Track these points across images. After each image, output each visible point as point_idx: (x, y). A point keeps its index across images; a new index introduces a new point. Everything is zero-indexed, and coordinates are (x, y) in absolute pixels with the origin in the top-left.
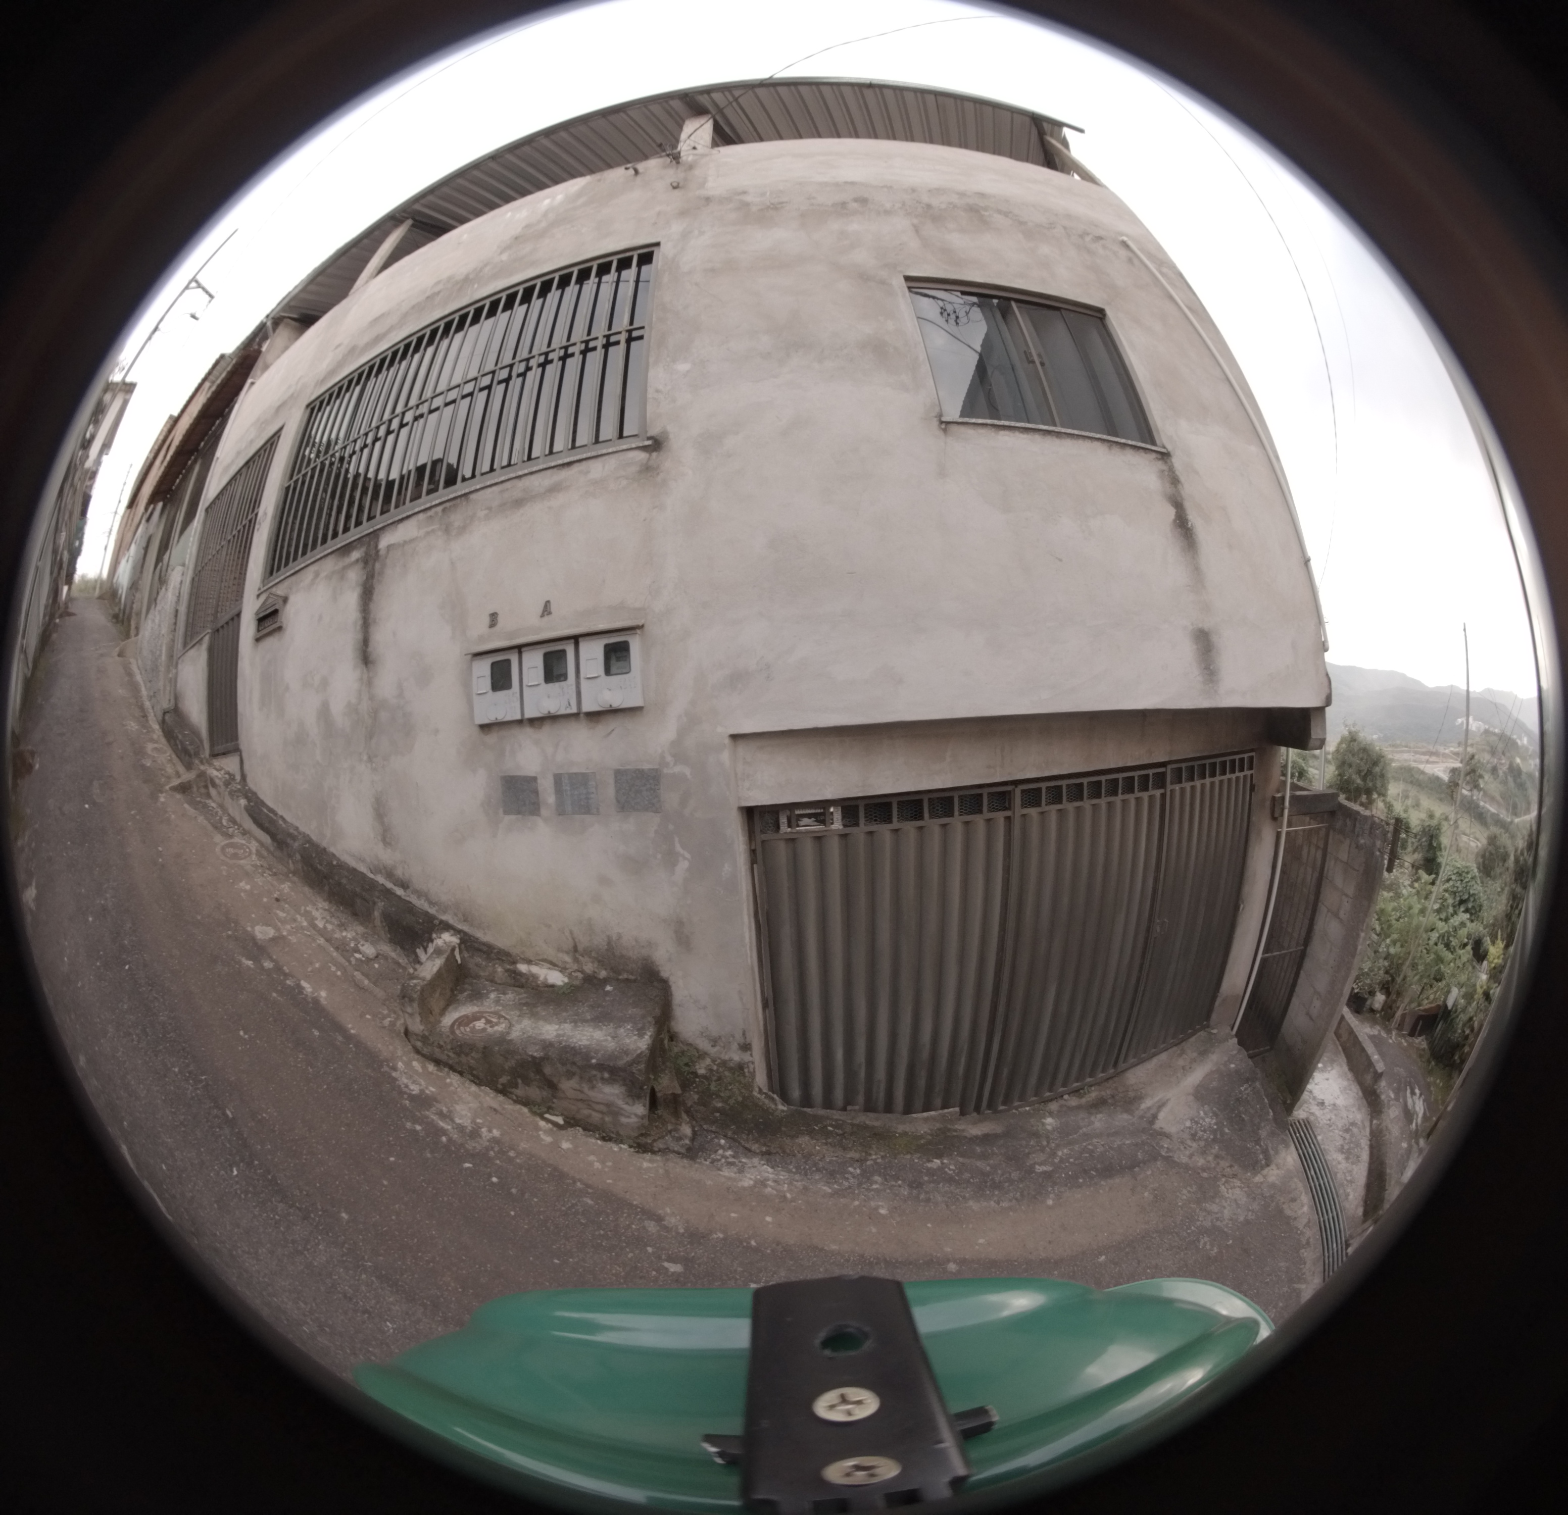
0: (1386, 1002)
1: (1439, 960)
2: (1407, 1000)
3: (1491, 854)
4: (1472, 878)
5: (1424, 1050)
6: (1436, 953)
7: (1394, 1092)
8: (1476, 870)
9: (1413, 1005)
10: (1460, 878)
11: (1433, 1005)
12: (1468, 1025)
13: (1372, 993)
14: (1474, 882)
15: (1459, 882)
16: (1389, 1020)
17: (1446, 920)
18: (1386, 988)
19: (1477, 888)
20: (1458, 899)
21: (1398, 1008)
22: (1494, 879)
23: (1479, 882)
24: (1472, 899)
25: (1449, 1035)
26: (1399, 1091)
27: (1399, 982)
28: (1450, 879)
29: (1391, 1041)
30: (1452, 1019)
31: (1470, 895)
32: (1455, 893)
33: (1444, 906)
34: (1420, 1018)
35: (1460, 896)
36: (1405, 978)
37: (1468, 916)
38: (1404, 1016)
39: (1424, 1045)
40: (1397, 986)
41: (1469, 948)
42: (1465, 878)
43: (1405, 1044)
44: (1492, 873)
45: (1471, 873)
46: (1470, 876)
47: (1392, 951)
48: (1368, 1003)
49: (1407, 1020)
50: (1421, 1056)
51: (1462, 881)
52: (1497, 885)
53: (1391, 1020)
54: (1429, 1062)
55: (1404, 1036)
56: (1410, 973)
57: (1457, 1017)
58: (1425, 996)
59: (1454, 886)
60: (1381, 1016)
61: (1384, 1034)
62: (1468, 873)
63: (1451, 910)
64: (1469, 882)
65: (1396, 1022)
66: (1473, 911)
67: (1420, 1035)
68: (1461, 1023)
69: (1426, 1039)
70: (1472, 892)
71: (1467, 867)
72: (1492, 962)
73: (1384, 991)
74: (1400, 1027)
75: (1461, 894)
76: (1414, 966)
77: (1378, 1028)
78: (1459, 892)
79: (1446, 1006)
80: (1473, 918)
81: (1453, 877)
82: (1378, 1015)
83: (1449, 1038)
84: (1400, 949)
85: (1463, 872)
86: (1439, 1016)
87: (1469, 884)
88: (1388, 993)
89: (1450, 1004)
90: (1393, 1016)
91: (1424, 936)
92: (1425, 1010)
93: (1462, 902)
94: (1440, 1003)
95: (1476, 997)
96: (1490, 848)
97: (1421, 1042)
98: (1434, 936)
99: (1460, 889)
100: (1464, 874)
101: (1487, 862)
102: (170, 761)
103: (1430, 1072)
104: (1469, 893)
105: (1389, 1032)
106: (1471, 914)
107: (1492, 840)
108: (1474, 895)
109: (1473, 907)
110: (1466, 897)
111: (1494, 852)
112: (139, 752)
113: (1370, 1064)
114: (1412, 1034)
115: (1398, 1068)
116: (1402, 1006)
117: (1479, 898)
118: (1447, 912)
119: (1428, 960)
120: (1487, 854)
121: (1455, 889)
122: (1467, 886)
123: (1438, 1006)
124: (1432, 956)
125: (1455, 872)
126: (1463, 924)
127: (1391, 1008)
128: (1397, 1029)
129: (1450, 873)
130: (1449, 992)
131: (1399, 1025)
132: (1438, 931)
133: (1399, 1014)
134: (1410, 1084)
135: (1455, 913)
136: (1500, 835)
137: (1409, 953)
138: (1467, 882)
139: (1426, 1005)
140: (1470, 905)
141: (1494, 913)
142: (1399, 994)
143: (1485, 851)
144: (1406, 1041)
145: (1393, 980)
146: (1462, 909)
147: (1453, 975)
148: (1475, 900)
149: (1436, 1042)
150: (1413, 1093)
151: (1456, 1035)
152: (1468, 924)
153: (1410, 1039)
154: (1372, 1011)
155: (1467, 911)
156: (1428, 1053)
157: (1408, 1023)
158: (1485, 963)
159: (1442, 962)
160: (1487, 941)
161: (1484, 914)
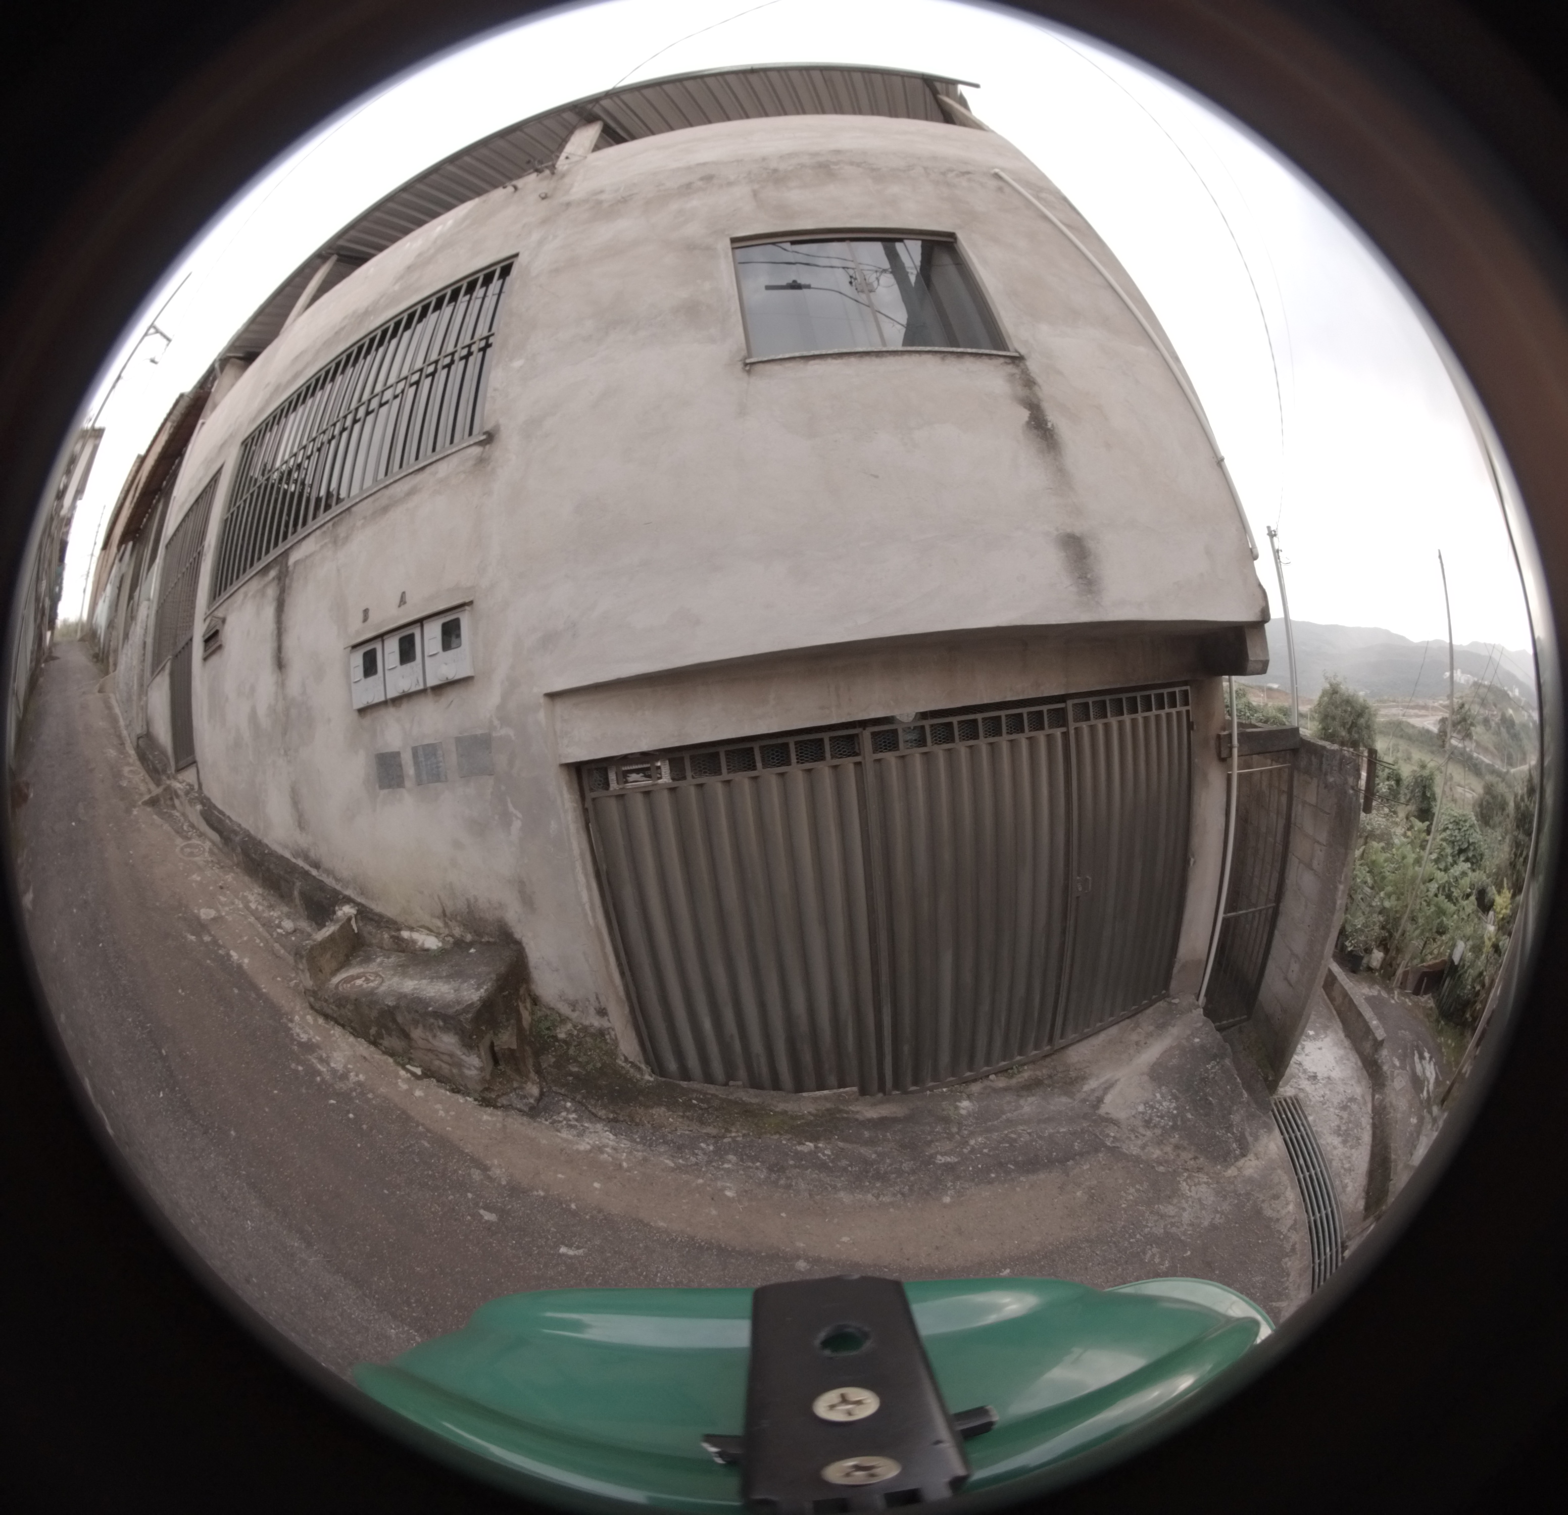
0: (1384, 960)
1: (1441, 912)
2: (1408, 957)
3: (1488, 803)
4: (1471, 826)
5: (1431, 1009)
6: (1437, 905)
7: (1399, 1059)
8: (1474, 818)
9: (1416, 962)
10: (1458, 827)
11: (1437, 961)
12: (1478, 980)
13: (1368, 951)
14: (1472, 831)
15: (1457, 831)
16: (1389, 979)
17: (1446, 870)
18: (1383, 943)
19: (1476, 836)
20: (1457, 848)
21: (1399, 965)
22: (1493, 827)
23: (1478, 830)
24: (1472, 848)
25: (1458, 992)
26: (1405, 1058)
27: (1397, 938)
28: (1447, 828)
29: (1393, 1002)
30: (1460, 976)
31: (1469, 844)
32: (1453, 842)
33: (1442, 855)
34: (1424, 974)
35: (1459, 846)
36: (1403, 934)
37: (1469, 865)
38: (1406, 974)
39: (1431, 1004)
40: (1396, 942)
41: (1473, 898)
42: (1463, 826)
43: (1410, 1004)
44: (1491, 823)
45: (1469, 821)
46: (1468, 824)
47: (1387, 904)
48: (1365, 961)
49: (1410, 977)
50: (1428, 1016)
51: (1460, 829)
52: (1498, 834)
53: (1392, 978)
54: (1438, 1021)
55: (1407, 995)
56: (1410, 927)
57: (1466, 972)
58: (1428, 951)
59: (1451, 835)
60: (1380, 974)
61: (1384, 994)
62: (1465, 821)
63: (1450, 859)
64: (1467, 830)
65: (1398, 981)
66: (1474, 861)
67: (1425, 993)
68: (1470, 980)
69: (1434, 997)
70: (1471, 841)
71: (1464, 815)
72: (1500, 913)
73: (1381, 948)
74: (1403, 986)
75: (1460, 843)
76: (1413, 919)
77: (1378, 987)
78: (1457, 841)
79: (1452, 962)
80: (1474, 867)
81: (1450, 826)
82: (1377, 974)
83: (1459, 996)
84: (1395, 903)
85: (1460, 820)
86: (1446, 972)
87: (1468, 832)
88: (1386, 951)
89: (1456, 959)
90: (1394, 974)
91: (1422, 887)
92: (1429, 967)
93: (1461, 851)
94: (1446, 958)
95: (1485, 950)
96: (1488, 797)
97: (1427, 1001)
98: (1433, 887)
99: (1458, 838)
100: (1461, 823)
101: (1484, 811)
102: (143, 780)
103: (1440, 1033)
104: (1469, 842)
105: (1390, 991)
106: (1472, 864)
107: (1489, 789)
108: (1474, 843)
109: (1474, 856)
110: (1466, 845)
111: (1491, 800)
112: (117, 775)
113: (1368, 1031)
114: (1417, 992)
115: (1403, 1031)
116: (1403, 963)
117: (1480, 846)
118: (1446, 862)
119: (1429, 913)
120: (1485, 803)
121: (1453, 838)
122: (1465, 835)
123: (1444, 962)
124: (1433, 908)
125: (1452, 821)
126: (1464, 874)
127: (1391, 965)
128: (1400, 988)
129: (1446, 822)
130: (1454, 946)
131: (1401, 983)
132: (1437, 881)
133: (1400, 972)
134: (1417, 1047)
135: (1455, 863)
136: (1497, 783)
137: (1406, 906)
138: (1465, 831)
139: (1430, 961)
140: (1470, 854)
141: (1497, 861)
142: (1399, 950)
143: (1482, 800)
144: (1410, 1000)
145: (1391, 935)
146: (1462, 858)
147: (1458, 928)
148: (1475, 849)
149: (1444, 1000)
150: (1422, 1057)
151: (1466, 991)
152: (1470, 873)
153: (1415, 998)
154: (1370, 969)
155: (1467, 860)
156: (1436, 1012)
157: (1412, 981)
158: (1491, 913)
159: (1444, 914)
160: (1492, 890)
161: (1486, 863)
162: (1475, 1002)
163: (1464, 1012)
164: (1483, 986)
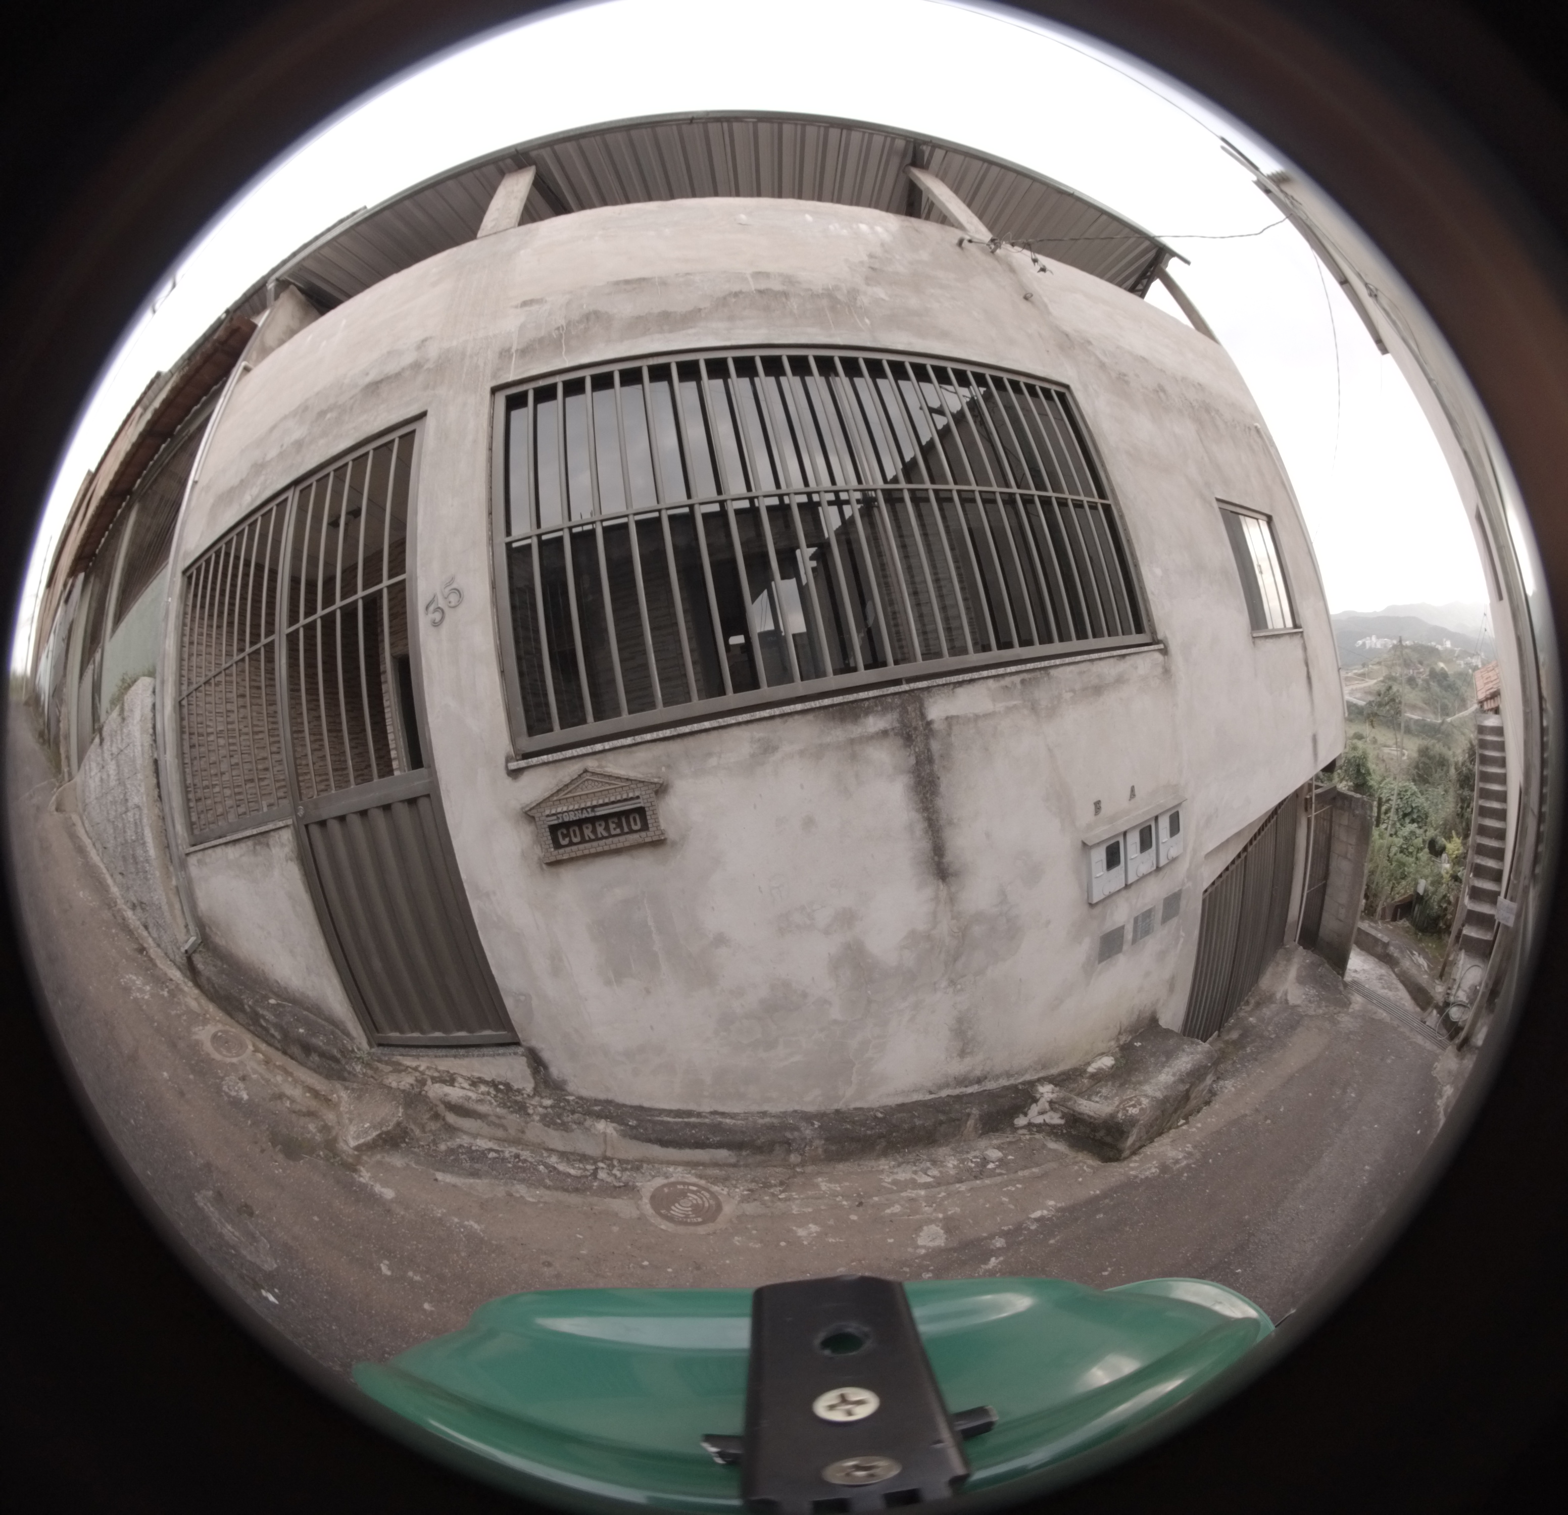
0: (1366, 904)
1: (1402, 864)
2: (1383, 898)
3: (1424, 763)
4: (1412, 794)
5: (1408, 927)
6: (1398, 861)
8: (1414, 788)
9: (1389, 900)
10: (1400, 797)
11: (1406, 896)
12: (1444, 900)
14: (1414, 797)
15: (1400, 800)
16: (1375, 914)
19: (1418, 801)
20: (1401, 813)
21: (1377, 906)
22: (1434, 785)
23: (1419, 795)
24: (1415, 811)
25: (1428, 912)
29: (1380, 926)
30: (1427, 902)
31: (1413, 808)
32: (1397, 809)
33: (1391, 824)
34: (1397, 907)
35: (1403, 811)
36: (1377, 883)
37: (1415, 825)
38: (1384, 909)
39: (1407, 924)
41: (1426, 850)
42: (1405, 795)
43: (1391, 927)
44: (1431, 780)
46: (1409, 793)
49: (1387, 911)
50: (1407, 932)
54: (1416, 934)
55: (1388, 922)
57: (1431, 898)
58: (1397, 892)
59: (1395, 805)
62: (1406, 791)
64: (1409, 798)
65: (1379, 915)
66: (1420, 820)
67: (1401, 919)
68: (1437, 901)
69: (1408, 920)
70: (1414, 805)
71: (1404, 787)
72: (1452, 854)
74: (1383, 917)
75: (1404, 809)
77: (1368, 920)
78: (1401, 808)
79: (1418, 894)
80: (1421, 825)
83: (1429, 915)
85: (1401, 791)
86: (1414, 902)
89: (1421, 891)
90: (1375, 911)
92: (1400, 901)
93: (1405, 815)
94: (1412, 893)
95: (1444, 881)
96: (1423, 759)
97: (1404, 923)
100: (1403, 793)
101: (1422, 772)
103: (1420, 941)
104: (1412, 806)
105: (1376, 922)
106: (1418, 822)
107: (1424, 752)
108: (1417, 807)
109: (1418, 816)
110: (1409, 810)
111: (1427, 761)
114: (1394, 919)
115: (1397, 940)
116: (1381, 903)
117: (1423, 808)
118: (1395, 827)
119: (1392, 867)
120: (1421, 765)
121: (1397, 807)
122: (1408, 801)
123: (1411, 896)
124: (1394, 864)
126: (1412, 833)
127: (1371, 906)
128: (1382, 919)
130: (1416, 884)
133: (1379, 909)
134: (1408, 949)
135: (1402, 825)
136: (1434, 745)
138: (1407, 799)
139: (1398, 898)
140: (1415, 816)
141: (1443, 814)
142: (1375, 895)
144: (1391, 925)
146: (1407, 820)
147: (1417, 871)
148: (1419, 811)
149: (1418, 920)
151: (1435, 910)
152: (1418, 832)
153: (1394, 923)
155: (1413, 821)
156: (1413, 929)
157: (1389, 913)
158: (1444, 856)
159: (1404, 865)
160: (1442, 841)
161: (1432, 818)
162: (1445, 915)
163: (1437, 925)
164: (1449, 903)
